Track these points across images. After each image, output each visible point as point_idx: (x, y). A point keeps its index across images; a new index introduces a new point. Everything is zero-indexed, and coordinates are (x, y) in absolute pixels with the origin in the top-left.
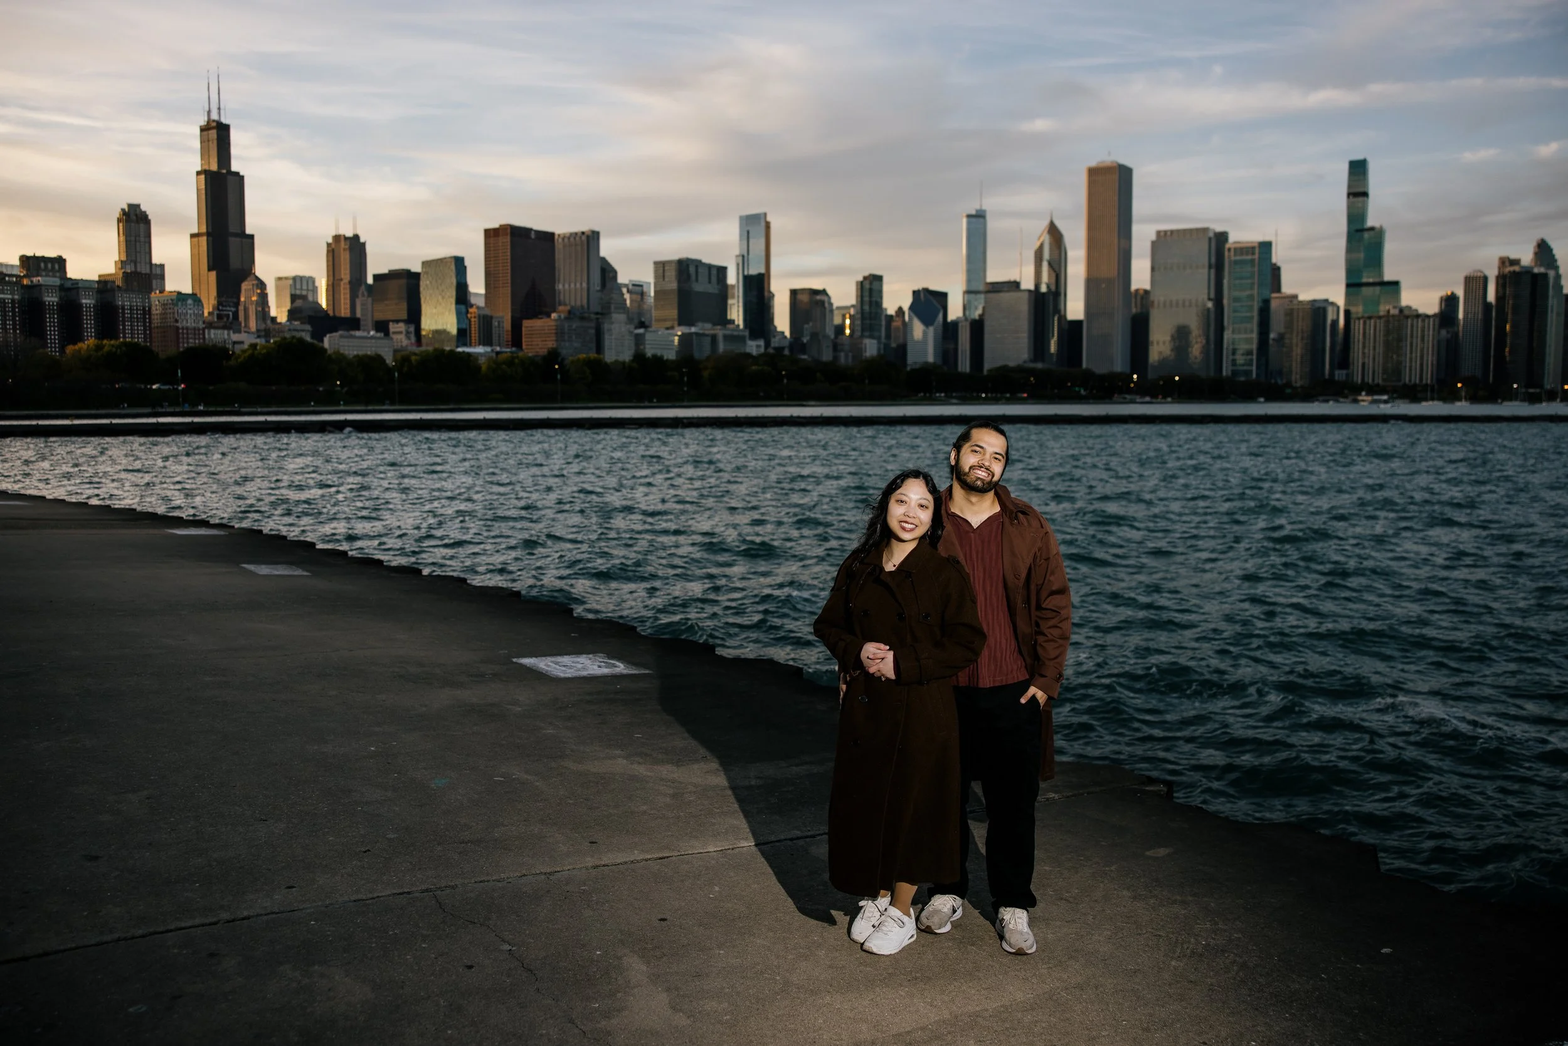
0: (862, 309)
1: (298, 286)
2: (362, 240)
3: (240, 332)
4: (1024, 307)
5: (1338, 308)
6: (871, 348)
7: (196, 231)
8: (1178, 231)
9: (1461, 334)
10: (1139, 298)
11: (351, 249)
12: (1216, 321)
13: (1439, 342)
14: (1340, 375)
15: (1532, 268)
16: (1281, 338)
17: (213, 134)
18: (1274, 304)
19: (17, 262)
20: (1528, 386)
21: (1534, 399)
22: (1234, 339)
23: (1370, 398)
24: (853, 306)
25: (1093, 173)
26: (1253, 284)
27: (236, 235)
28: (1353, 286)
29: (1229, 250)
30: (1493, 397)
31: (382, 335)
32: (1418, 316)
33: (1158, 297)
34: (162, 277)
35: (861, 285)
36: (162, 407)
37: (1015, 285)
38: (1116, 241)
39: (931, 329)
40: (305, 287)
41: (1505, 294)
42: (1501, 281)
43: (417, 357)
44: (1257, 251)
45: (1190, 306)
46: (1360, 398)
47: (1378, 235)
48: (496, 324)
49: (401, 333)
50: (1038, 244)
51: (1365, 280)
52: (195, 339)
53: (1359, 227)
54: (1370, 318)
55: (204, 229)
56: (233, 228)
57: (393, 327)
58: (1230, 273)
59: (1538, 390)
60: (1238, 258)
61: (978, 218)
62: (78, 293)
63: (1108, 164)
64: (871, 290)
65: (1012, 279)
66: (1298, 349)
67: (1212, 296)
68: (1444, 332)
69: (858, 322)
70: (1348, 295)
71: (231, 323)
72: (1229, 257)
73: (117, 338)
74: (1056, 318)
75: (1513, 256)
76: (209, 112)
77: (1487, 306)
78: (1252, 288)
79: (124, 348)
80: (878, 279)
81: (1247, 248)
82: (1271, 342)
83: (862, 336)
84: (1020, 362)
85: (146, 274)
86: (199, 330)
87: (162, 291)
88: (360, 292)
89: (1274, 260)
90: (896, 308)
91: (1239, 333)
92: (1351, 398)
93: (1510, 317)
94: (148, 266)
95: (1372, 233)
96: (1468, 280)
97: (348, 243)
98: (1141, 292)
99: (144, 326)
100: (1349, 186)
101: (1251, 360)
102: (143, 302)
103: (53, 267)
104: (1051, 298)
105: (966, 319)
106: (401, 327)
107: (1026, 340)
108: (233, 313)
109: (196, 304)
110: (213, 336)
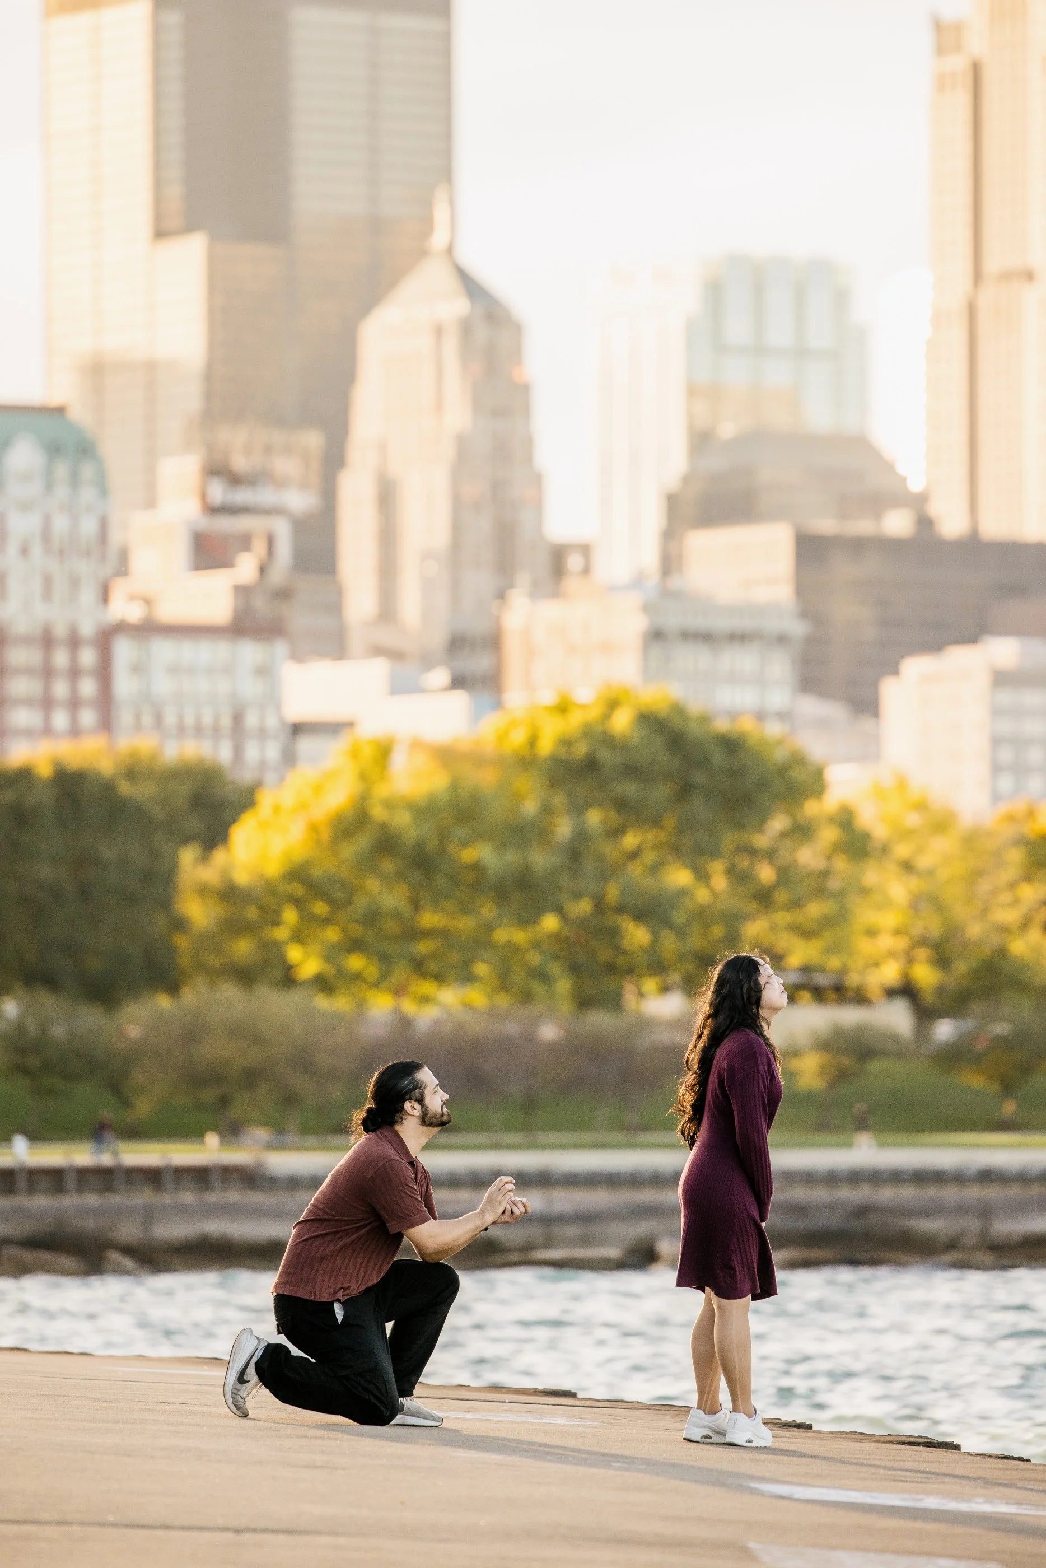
1: (738, 331)
3: (336, 648)
40: (779, 335)
108: (301, 526)
109: (62, 470)
110: (163, 686)
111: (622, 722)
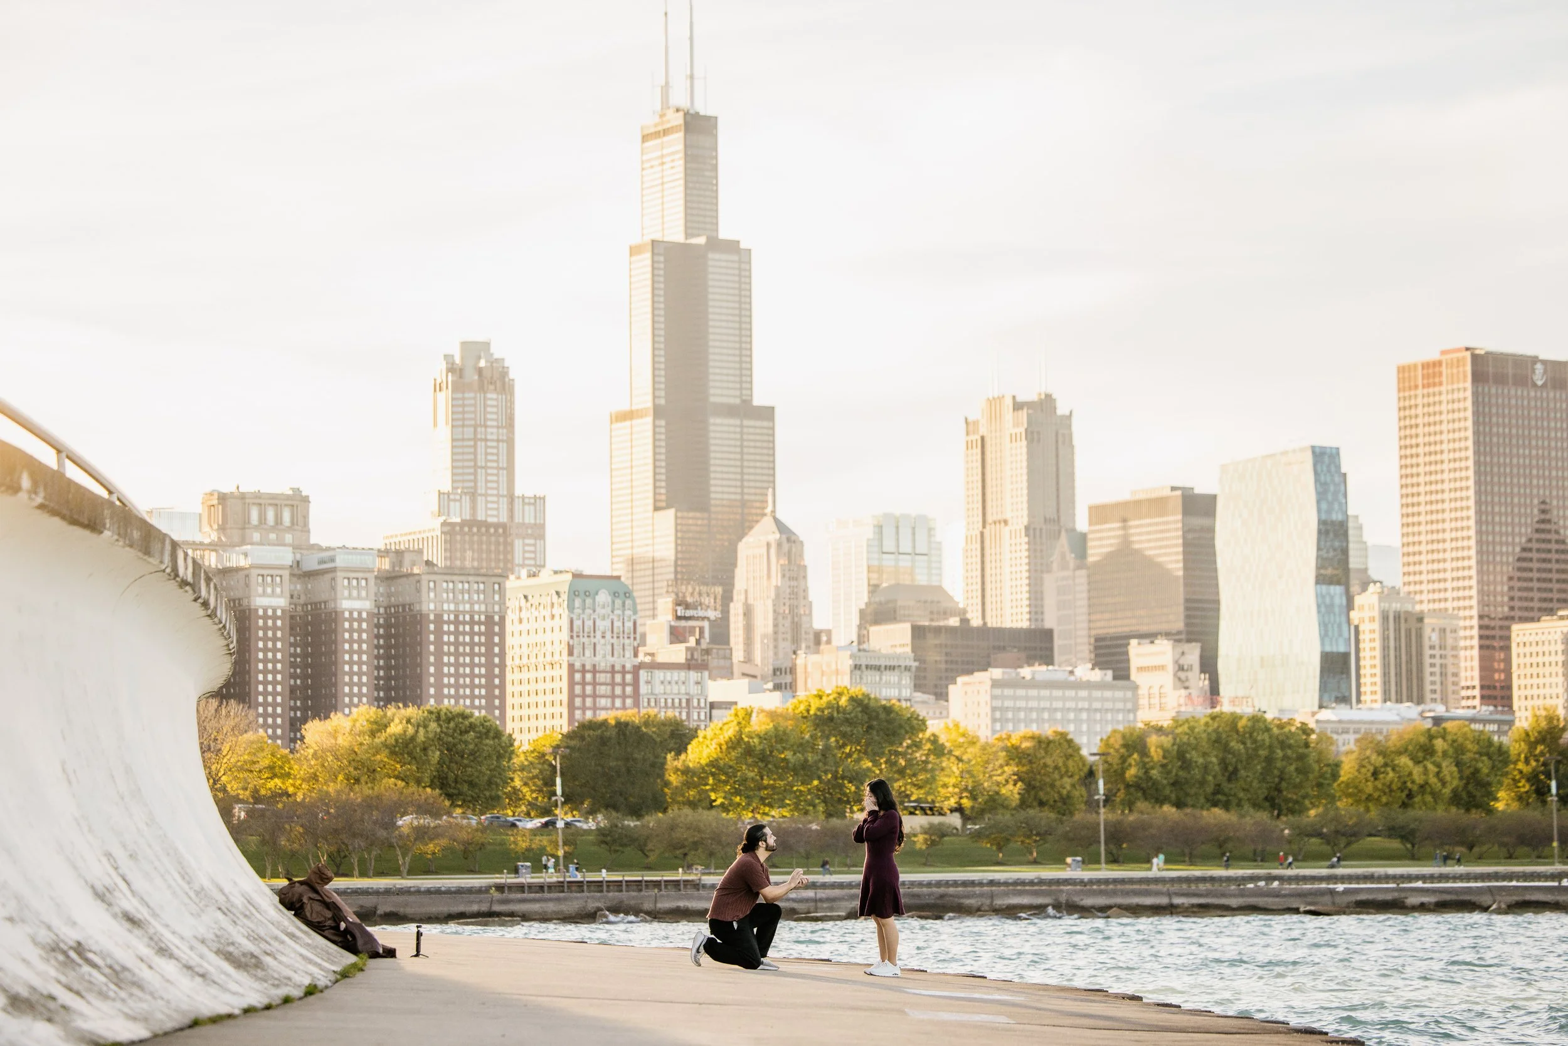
1: (889, 545)
2: (1062, 410)
3: (729, 674)
11: (1032, 436)
17: (676, 142)
19: (197, 507)
27: (731, 411)
31: (1109, 674)
34: (538, 532)
36: (516, 871)
40: (905, 547)
43: (1166, 741)
48: (1435, 637)
49: (1162, 668)
52: (613, 697)
55: (645, 401)
56: (720, 392)
57: (1138, 653)
71: (707, 652)
73: (421, 699)
76: (666, 88)
79: (433, 726)
85: (496, 526)
86: (624, 672)
87: (537, 568)
88: (1055, 558)
94: (504, 503)
97: (1023, 415)
99: (490, 665)
102: (488, 602)
103: (278, 520)
106: (1163, 652)
108: (713, 624)
109: (618, 602)
110: (659, 689)
111: (843, 701)
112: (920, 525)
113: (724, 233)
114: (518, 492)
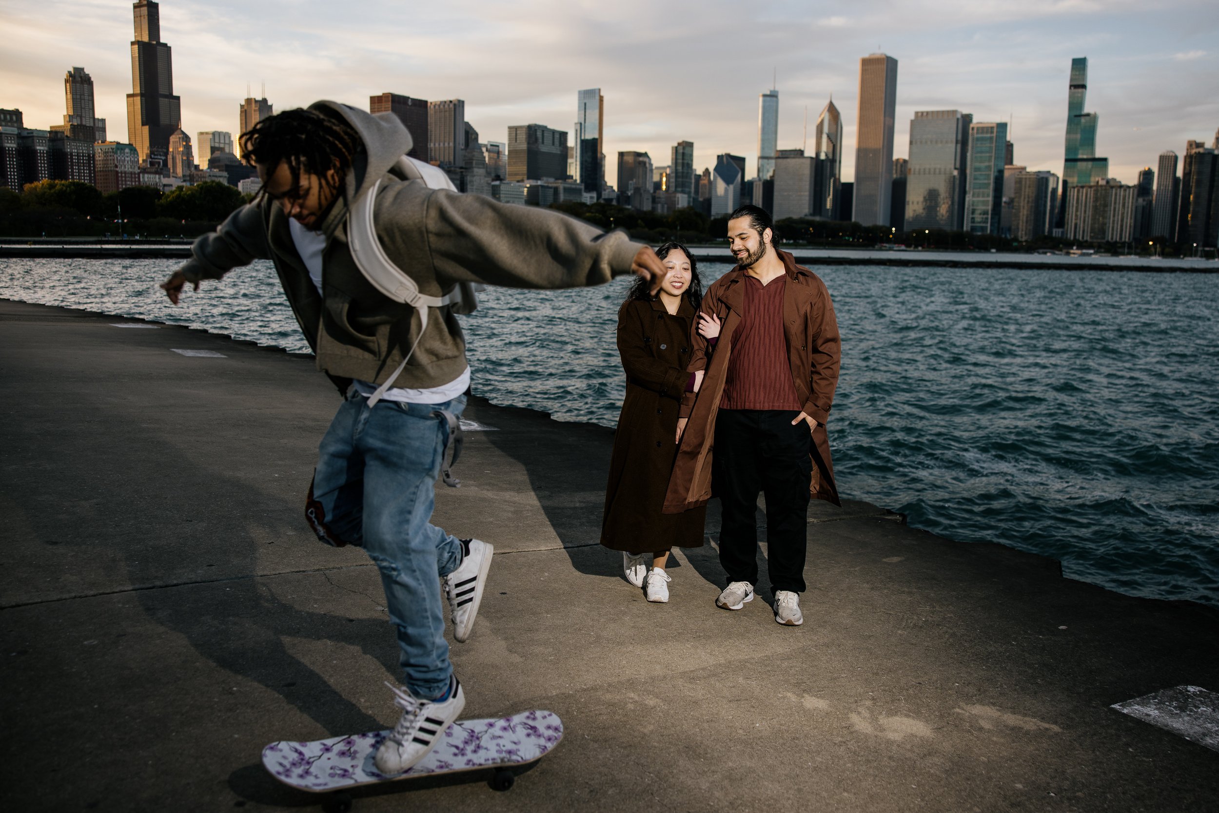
0: (676, 170)
1: (217, 140)
2: (269, 103)
3: (169, 177)
4: (806, 171)
5: (1058, 178)
6: (682, 201)
7: (131, 92)
8: (933, 112)
9: (1154, 202)
10: (899, 166)
11: (260, 110)
12: (960, 186)
13: (1136, 207)
14: (1057, 232)
15: (1213, 150)
16: (1011, 201)
17: (144, 10)
18: (1007, 174)
20: (1205, 245)
21: (1209, 256)
22: (973, 202)
23: (1079, 252)
24: (669, 167)
25: (867, 63)
26: (990, 157)
27: (165, 96)
28: (1071, 161)
29: (973, 129)
30: (1176, 253)
32: (1121, 187)
33: (912, 166)
34: (104, 130)
35: (676, 150)
36: (105, 236)
37: (801, 153)
38: (882, 118)
39: (731, 187)
40: (222, 141)
41: (1190, 170)
42: (1188, 160)
44: (995, 130)
45: (940, 173)
46: (1072, 251)
47: (1092, 119)
50: (820, 120)
51: (1080, 156)
52: (132, 181)
53: (1078, 113)
54: (1083, 187)
55: (139, 92)
56: (162, 90)
58: (973, 148)
59: (1212, 249)
60: (980, 136)
61: (772, 96)
62: (33, 142)
63: (877, 56)
64: (683, 154)
65: (798, 148)
66: (1024, 211)
67: (958, 166)
68: (1140, 200)
69: (673, 180)
70: (1066, 168)
71: (162, 169)
72: (973, 134)
73: (67, 179)
74: (832, 181)
75: (1199, 140)
77: (1176, 180)
78: (990, 161)
79: (73, 187)
80: (690, 145)
81: (987, 128)
82: (1003, 204)
83: (676, 191)
84: (802, 215)
85: (90, 127)
86: (135, 174)
87: (104, 141)
89: (1008, 139)
90: (703, 169)
91: (978, 196)
92: (1064, 251)
93: (1193, 190)
94: (92, 120)
95: (1087, 118)
96: (1163, 159)
97: (258, 105)
98: (901, 161)
99: (90, 170)
100: (1071, 80)
101: (987, 218)
102: (88, 150)
103: (11, 118)
104: (829, 164)
105: (760, 180)
107: (807, 198)
108: (163, 161)
109: (131, 152)
110: (147, 179)
112: (227, 135)
113: (162, 41)
114: (96, 117)
